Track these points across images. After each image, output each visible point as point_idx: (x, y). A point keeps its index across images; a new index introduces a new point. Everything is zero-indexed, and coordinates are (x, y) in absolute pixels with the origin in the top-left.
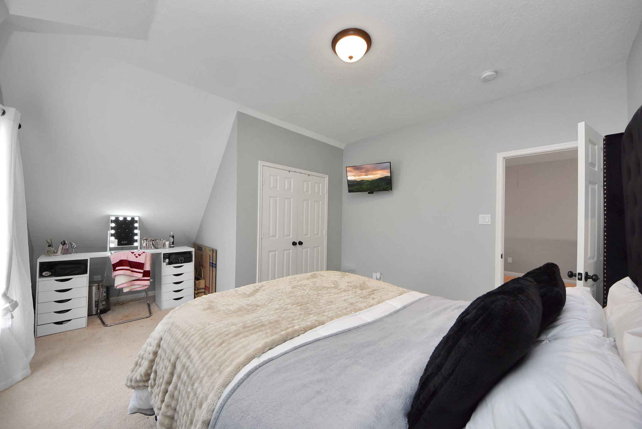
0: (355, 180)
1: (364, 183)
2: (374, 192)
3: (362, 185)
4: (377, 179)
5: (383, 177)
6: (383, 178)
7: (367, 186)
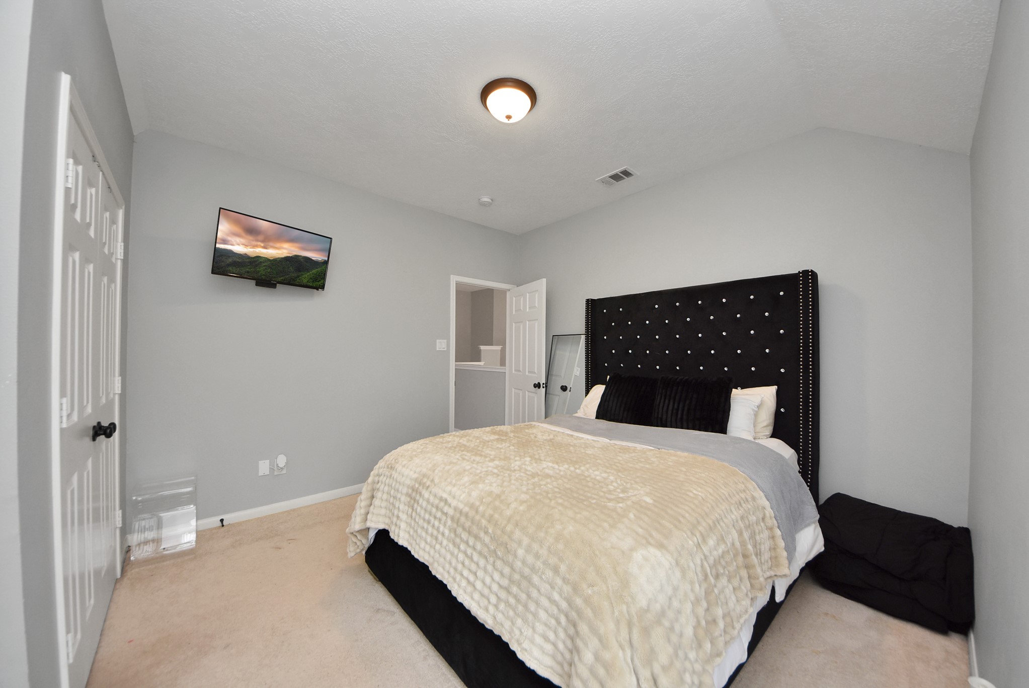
0: (246, 254)
1: (261, 262)
2: (278, 285)
3: (256, 266)
4: (282, 258)
5: (290, 255)
6: (291, 257)
7: (266, 269)
